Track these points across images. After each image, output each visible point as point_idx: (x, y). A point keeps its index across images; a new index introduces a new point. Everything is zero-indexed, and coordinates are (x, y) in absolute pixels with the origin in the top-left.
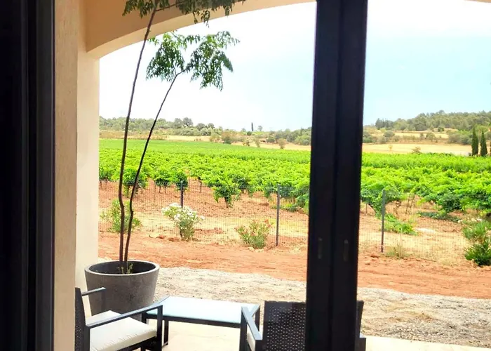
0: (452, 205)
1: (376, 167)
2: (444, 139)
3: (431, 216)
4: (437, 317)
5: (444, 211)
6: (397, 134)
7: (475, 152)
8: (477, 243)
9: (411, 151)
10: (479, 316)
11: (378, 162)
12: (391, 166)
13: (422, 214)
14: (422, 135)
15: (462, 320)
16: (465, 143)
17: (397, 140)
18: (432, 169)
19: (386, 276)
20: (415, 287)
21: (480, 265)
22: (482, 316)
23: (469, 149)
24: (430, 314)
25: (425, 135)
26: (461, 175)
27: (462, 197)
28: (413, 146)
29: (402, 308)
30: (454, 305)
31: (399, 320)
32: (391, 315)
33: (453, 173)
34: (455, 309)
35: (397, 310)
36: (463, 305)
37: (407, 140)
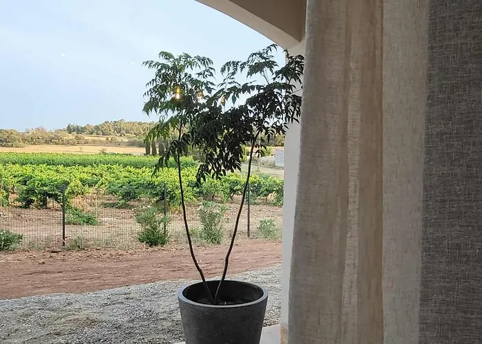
0: (129, 196)
1: (67, 165)
2: (125, 142)
3: (112, 206)
4: (103, 318)
5: (123, 201)
6: (86, 138)
7: (148, 153)
8: (148, 227)
9: (98, 152)
10: (144, 306)
11: (68, 161)
12: (80, 164)
13: (105, 204)
14: (107, 139)
15: (128, 315)
16: (141, 146)
17: (86, 143)
18: (114, 166)
19: (60, 274)
20: (88, 282)
21: (150, 246)
22: (147, 306)
23: (144, 150)
24: (95, 316)
25: (110, 139)
26: (137, 171)
27: (136, 188)
28: (101, 148)
29: (64, 317)
30: (122, 298)
31: (58, 334)
32: (50, 329)
33: (132, 169)
34: (122, 303)
35: (58, 321)
36: (131, 296)
37: (94, 143)
